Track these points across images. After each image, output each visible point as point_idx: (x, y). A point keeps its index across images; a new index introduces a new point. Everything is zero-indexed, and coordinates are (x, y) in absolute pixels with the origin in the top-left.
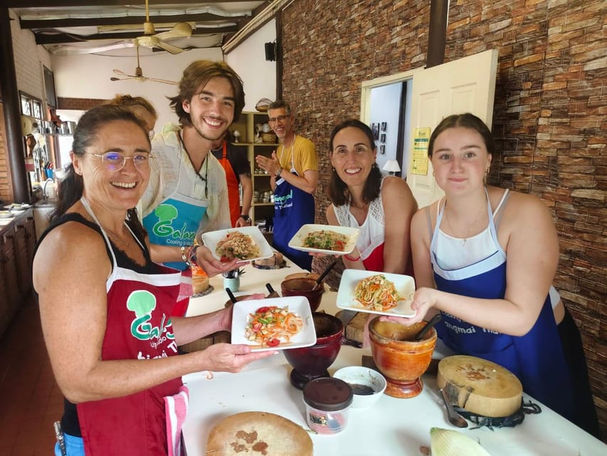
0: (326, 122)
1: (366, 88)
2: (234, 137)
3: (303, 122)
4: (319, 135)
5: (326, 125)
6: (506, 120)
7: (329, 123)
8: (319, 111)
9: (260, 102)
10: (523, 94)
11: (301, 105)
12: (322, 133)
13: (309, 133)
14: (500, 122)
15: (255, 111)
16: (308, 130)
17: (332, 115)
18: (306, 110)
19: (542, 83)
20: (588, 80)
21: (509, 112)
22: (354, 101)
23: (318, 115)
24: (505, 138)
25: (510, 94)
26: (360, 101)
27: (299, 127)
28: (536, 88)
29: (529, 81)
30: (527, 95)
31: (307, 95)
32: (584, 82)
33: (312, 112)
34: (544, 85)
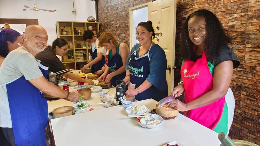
0: (117, 25)
1: (131, 10)
2: (78, 32)
3: (107, 25)
4: (114, 30)
5: (116, 26)
6: (181, 20)
7: (118, 25)
8: (113, 21)
9: (89, 18)
10: (187, 10)
11: (106, 19)
12: (115, 29)
13: (110, 30)
14: (180, 21)
15: (87, 21)
16: (109, 29)
17: (118, 22)
18: (108, 21)
19: (193, 6)
20: (208, 4)
21: (182, 17)
22: (127, 16)
23: (113, 22)
24: (181, 27)
25: (182, 10)
26: (129, 16)
27: (106, 28)
28: (191, 8)
29: (189, 5)
30: (188, 10)
31: (108, 14)
32: (207, 4)
33: (110, 21)
34: (194, 6)
